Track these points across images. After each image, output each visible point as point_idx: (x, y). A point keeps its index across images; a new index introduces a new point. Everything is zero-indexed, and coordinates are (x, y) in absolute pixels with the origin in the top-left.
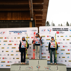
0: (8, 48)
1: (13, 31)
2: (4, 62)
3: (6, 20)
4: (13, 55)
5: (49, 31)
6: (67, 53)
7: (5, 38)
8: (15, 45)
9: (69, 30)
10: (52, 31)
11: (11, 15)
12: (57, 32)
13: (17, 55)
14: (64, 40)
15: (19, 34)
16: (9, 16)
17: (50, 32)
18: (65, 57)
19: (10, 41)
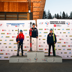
0: (6, 40)
1: (10, 24)
2: (2, 54)
3: (3, 11)
4: (11, 47)
5: (46, 24)
6: (63, 45)
7: (3, 30)
8: (13, 37)
9: (66, 23)
10: (49, 24)
11: (8, 6)
12: (54, 25)
13: (15, 47)
14: (61, 33)
15: (16, 26)
16: (6, 7)
17: (48, 25)
18: (61, 49)
19: (8, 34)
